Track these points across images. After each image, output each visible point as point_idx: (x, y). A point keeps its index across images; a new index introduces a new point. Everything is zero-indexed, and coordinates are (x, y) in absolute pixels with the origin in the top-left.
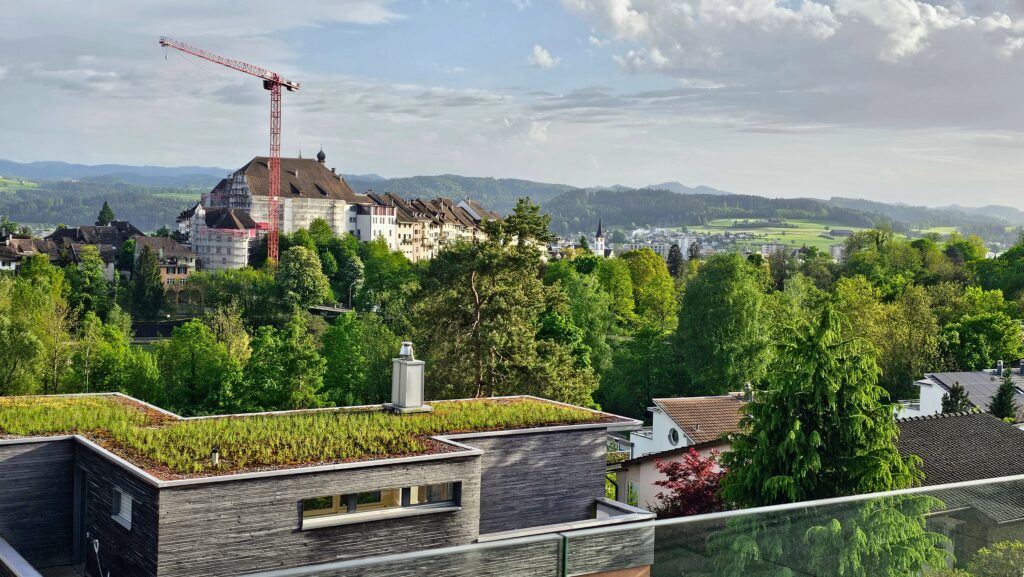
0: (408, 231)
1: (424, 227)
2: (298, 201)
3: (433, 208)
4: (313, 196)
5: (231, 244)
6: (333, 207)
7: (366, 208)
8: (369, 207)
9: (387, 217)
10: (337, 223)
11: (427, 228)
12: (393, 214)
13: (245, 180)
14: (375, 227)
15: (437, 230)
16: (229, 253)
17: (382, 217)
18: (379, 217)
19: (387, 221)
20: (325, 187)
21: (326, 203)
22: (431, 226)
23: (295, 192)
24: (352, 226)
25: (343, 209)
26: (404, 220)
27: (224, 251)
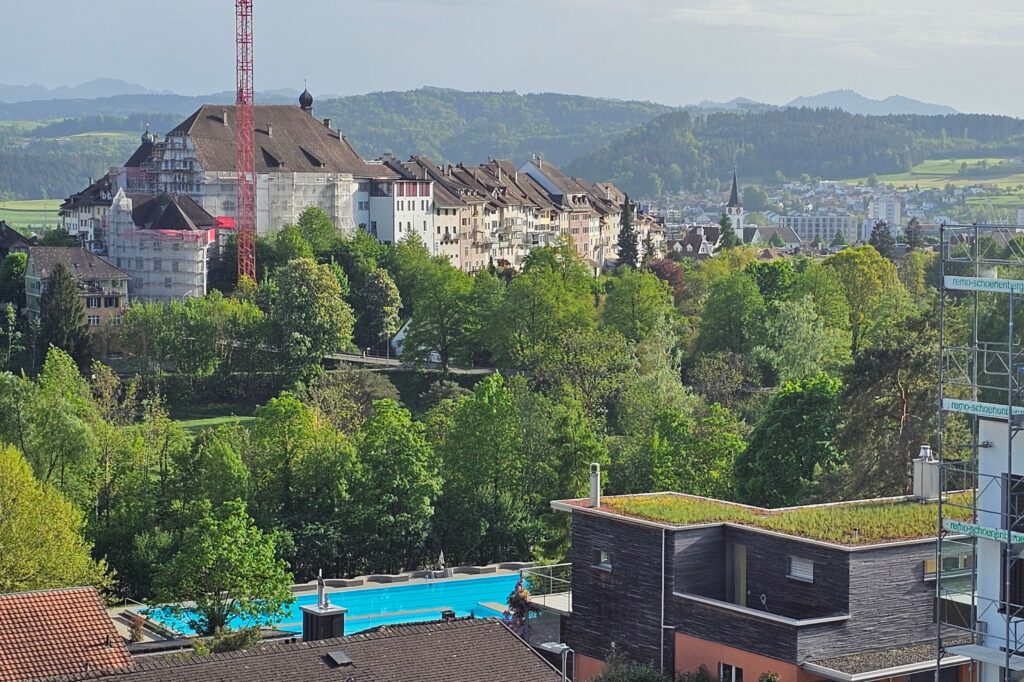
0: (450, 221)
1: (476, 213)
2: (278, 177)
3: (485, 179)
4: (300, 169)
5: (180, 254)
6: (332, 186)
7: (384, 187)
8: (389, 183)
9: (418, 199)
10: (339, 214)
11: (480, 216)
12: (427, 195)
13: (190, 144)
14: (401, 217)
15: (495, 217)
16: (176, 270)
17: (411, 199)
18: (406, 199)
19: (418, 205)
20: (318, 154)
21: (320, 179)
22: (487, 211)
23: (272, 162)
24: (364, 218)
25: (348, 189)
26: (445, 203)
27: (167, 265)
